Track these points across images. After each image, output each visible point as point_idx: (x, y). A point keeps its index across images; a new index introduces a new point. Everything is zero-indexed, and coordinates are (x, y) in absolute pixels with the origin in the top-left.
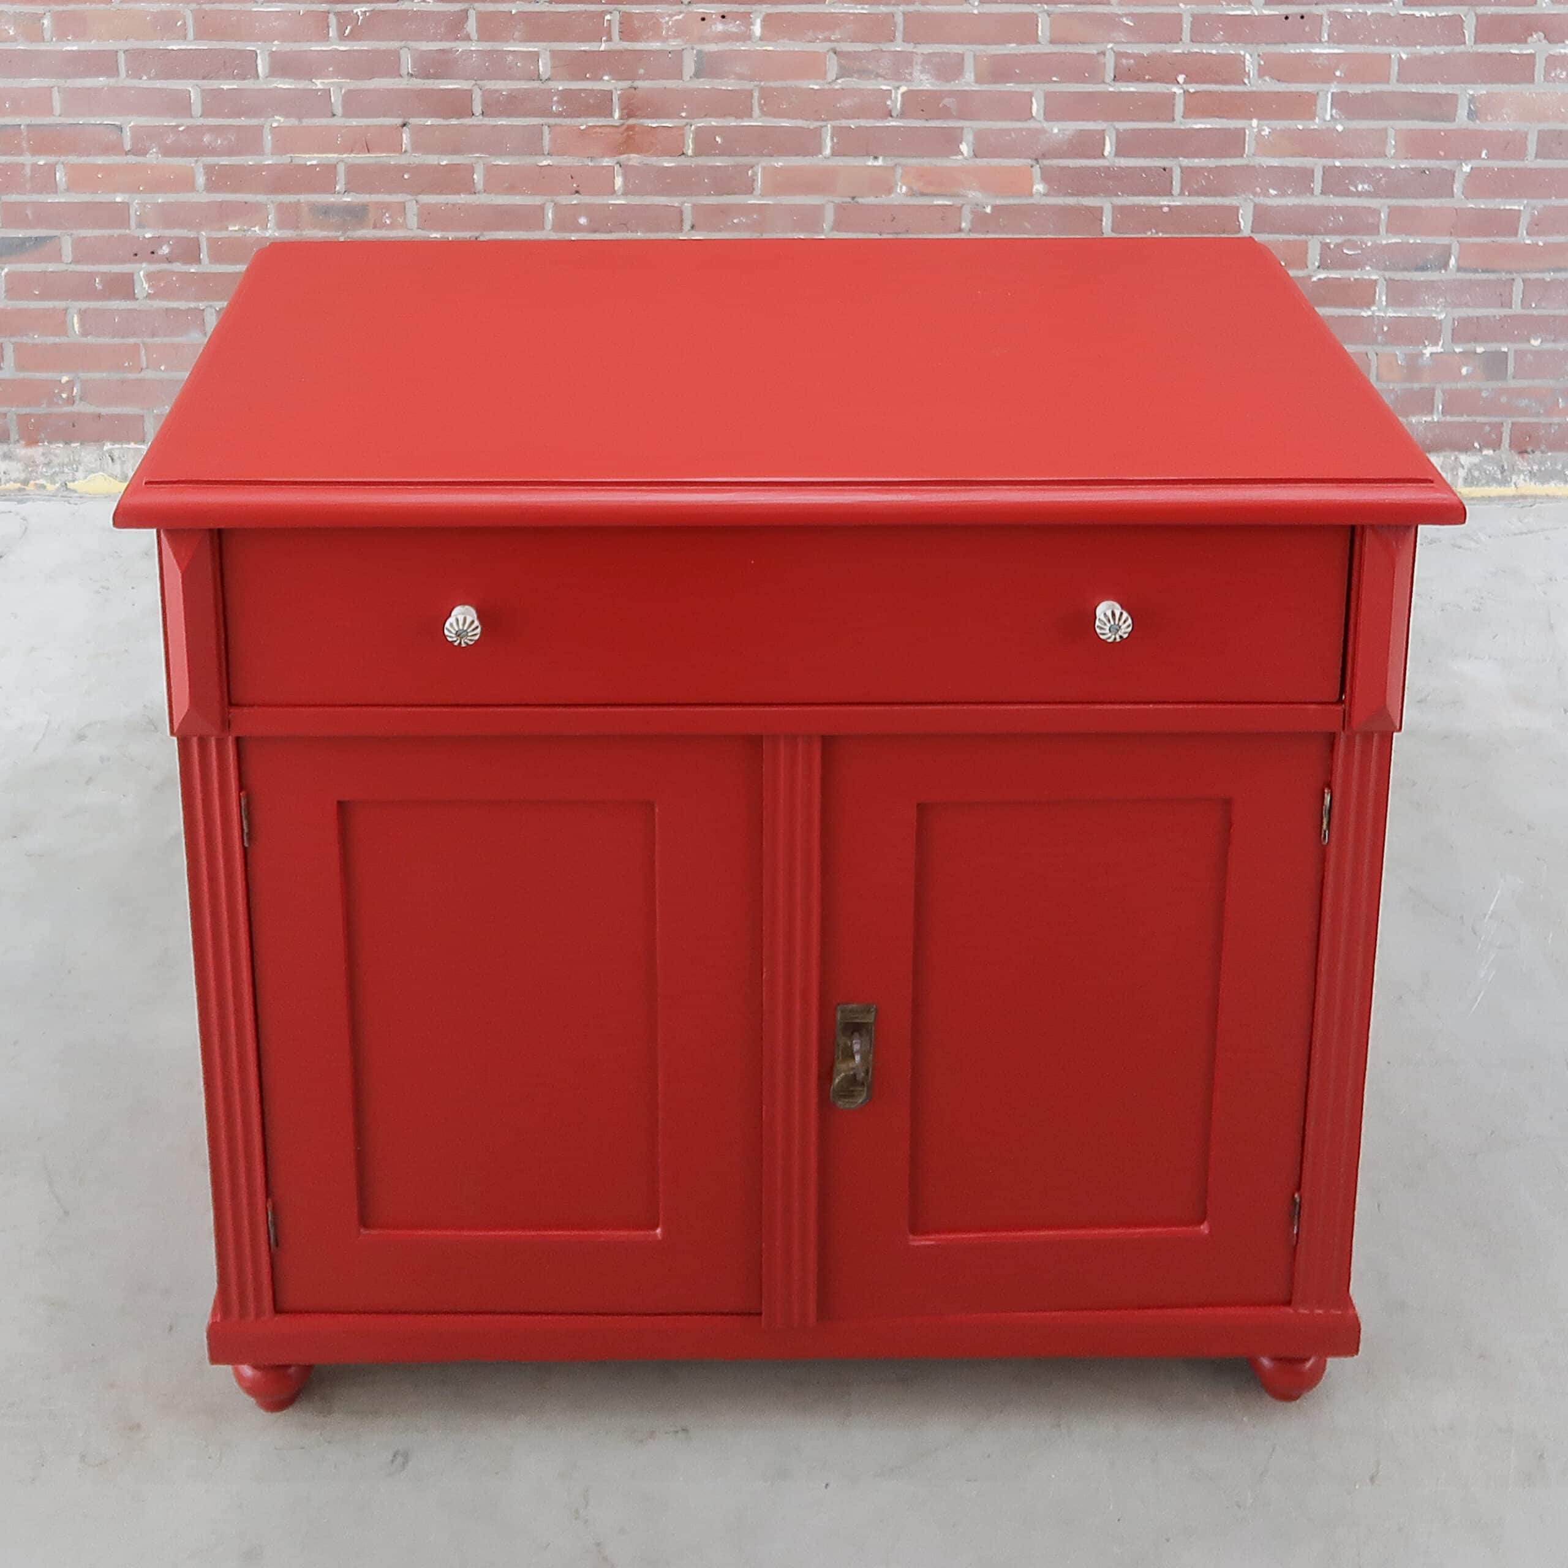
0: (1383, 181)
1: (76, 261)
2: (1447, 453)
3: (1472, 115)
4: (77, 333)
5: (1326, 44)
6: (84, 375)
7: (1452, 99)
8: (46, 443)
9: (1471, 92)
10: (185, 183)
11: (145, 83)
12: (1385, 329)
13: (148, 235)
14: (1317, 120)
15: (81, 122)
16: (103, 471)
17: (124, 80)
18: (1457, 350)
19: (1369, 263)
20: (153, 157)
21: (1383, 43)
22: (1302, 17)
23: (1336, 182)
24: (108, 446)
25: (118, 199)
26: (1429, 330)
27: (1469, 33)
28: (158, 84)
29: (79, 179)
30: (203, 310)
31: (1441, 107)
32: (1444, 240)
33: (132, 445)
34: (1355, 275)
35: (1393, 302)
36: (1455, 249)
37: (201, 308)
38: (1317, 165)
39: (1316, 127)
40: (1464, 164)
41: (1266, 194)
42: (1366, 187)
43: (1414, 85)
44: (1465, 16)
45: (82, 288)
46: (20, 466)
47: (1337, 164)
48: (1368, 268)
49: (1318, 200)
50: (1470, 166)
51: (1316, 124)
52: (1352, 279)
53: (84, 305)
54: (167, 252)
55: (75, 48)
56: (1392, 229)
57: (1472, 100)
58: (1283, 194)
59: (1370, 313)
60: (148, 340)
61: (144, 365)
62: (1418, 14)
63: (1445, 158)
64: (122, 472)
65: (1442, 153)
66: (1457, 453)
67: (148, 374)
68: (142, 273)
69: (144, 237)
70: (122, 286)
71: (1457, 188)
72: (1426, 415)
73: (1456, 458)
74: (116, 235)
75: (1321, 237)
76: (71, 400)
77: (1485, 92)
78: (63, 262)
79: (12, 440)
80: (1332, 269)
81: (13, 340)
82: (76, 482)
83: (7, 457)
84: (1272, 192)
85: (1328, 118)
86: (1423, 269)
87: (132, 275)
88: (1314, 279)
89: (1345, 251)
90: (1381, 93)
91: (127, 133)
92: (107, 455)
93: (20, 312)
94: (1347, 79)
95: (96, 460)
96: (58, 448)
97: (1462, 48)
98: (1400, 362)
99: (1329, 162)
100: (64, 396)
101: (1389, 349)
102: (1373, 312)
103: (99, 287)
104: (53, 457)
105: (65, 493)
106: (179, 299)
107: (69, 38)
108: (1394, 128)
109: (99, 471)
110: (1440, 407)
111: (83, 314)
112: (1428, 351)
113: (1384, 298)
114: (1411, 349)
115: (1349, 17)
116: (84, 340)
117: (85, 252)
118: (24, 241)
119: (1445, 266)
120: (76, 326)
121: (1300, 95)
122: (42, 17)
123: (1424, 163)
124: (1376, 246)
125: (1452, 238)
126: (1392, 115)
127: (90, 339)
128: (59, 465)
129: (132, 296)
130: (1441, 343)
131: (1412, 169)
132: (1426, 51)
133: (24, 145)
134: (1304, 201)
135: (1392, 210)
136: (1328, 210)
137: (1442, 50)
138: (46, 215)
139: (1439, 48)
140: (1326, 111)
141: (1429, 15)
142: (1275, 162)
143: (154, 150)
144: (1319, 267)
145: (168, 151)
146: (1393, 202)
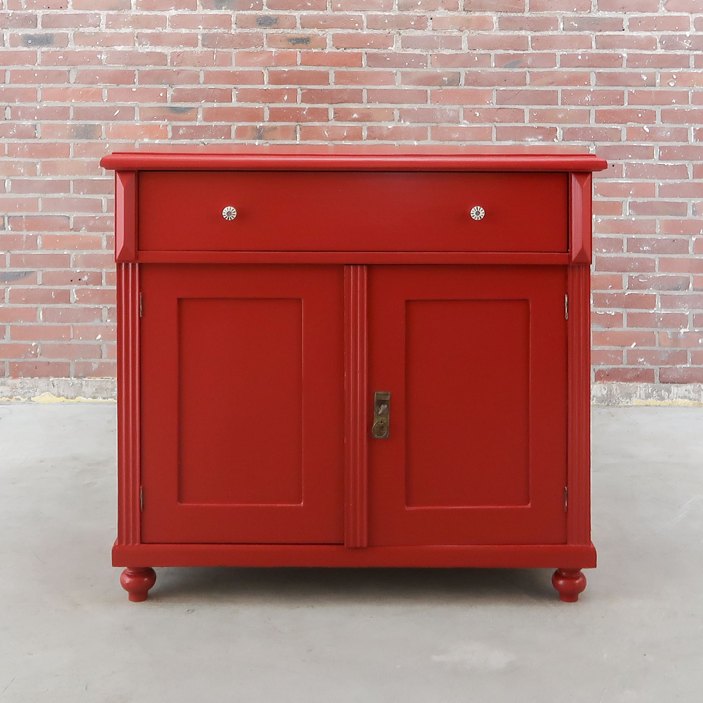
0: (655, 245)
1: (43, 284)
2: (695, 384)
3: (694, 213)
4: (42, 320)
5: (625, 178)
6: (42, 342)
7: (684, 205)
8: (22, 377)
9: (693, 202)
10: (97, 245)
11: (81, 196)
12: (661, 319)
13: (78, 271)
14: (623, 215)
15: (51, 215)
16: (49, 391)
17: (72, 195)
18: (696, 331)
19: (652, 286)
20: (83, 232)
21: (651, 178)
22: (613, 166)
23: (634, 246)
24: (52, 379)
25: (65, 253)
26: (681, 321)
27: (690, 173)
28: (87, 196)
29: (49, 243)
30: (102, 309)
31: (680, 209)
32: (686, 275)
33: (64, 378)
34: (645, 292)
35: (663, 306)
36: (692, 279)
37: (101, 308)
38: (625, 237)
39: (622, 219)
40: (692, 237)
41: (601, 252)
42: (647, 248)
43: (666, 198)
44: (688, 165)
45: (45, 298)
46: (8, 389)
47: (634, 237)
48: (651, 289)
49: (626, 255)
50: (695, 238)
51: (622, 217)
52: (644, 294)
53: (45, 306)
54: (87, 279)
55: (51, 179)
56: (661, 269)
57: (694, 205)
58: (608, 252)
59: (653, 312)
60: (75, 324)
61: (72, 336)
62: (666, 164)
63: (684, 234)
64: (58, 392)
65: (682, 231)
66: (699, 384)
67: (73, 342)
68: (74, 290)
69: (76, 272)
70: (64, 296)
71: (690, 249)
72: (683, 364)
73: (700, 386)
74: (63, 271)
75: (628, 273)
76: (36, 355)
77: (699, 202)
78: (37, 284)
79: (6, 376)
80: (635, 289)
81: (11, 324)
82: (35, 397)
83: (3, 384)
84: (604, 251)
85: (628, 214)
86: (677, 289)
87: (69, 291)
88: (626, 294)
89: (640, 280)
90: (651, 203)
91: (72, 220)
92: (51, 383)
93: (15, 309)
94: (635, 195)
95: (45, 386)
96: (28, 380)
97: (687, 181)
98: (669, 337)
99: (630, 236)
100: (33, 352)
101: (663, 330)
102: (655, 311)
103: (53, 297)
104: (25, 385)
105: (30, 402)
106: (90, 303)
107: (48, 174)
108: (659, 219)
109: (47, 391)
110: (690, 360)
111: (44, 311)
112: (682, 331)
113: (660, 304)
114: (674, 330)
115: (634, 166)
116: (44, 324)
117: (48, 279)
118: (19, 273)
119: (688, 287)
120: (41, 316)
121: (614, 203)
122: (37, 164)
123: (674, 237)
124: (654, 278)
125: (690, 274)
126: (657, 213)
127: (47, 324)
128: (28, 388)
129: (68, 302)
130: (688, 327)
131: (669, 239)
132: (671, 182)
133: (24, 226)
134: (619, 255)
135: (661, 260)
136: (631, 259)
137: (678, 181)
138: (32, 261)
139: (677, 180)
140: (627, 211)
141: (671, 165)
142: (604, 236)
143: (84, 228)
144: (628, 288)
145: (90, 229)
146: (661, 256)
